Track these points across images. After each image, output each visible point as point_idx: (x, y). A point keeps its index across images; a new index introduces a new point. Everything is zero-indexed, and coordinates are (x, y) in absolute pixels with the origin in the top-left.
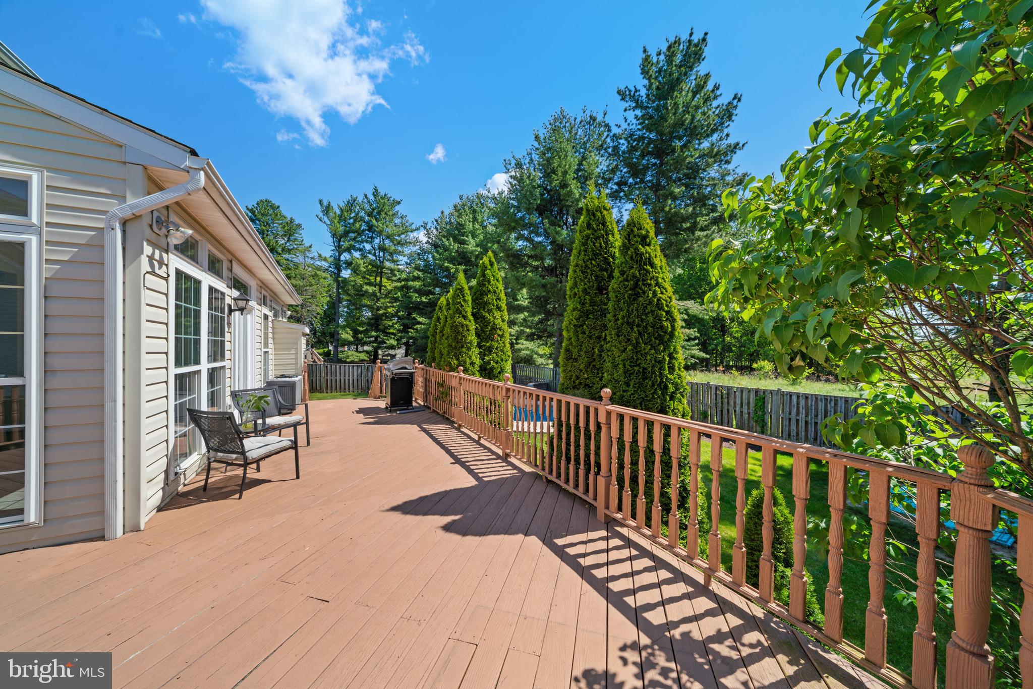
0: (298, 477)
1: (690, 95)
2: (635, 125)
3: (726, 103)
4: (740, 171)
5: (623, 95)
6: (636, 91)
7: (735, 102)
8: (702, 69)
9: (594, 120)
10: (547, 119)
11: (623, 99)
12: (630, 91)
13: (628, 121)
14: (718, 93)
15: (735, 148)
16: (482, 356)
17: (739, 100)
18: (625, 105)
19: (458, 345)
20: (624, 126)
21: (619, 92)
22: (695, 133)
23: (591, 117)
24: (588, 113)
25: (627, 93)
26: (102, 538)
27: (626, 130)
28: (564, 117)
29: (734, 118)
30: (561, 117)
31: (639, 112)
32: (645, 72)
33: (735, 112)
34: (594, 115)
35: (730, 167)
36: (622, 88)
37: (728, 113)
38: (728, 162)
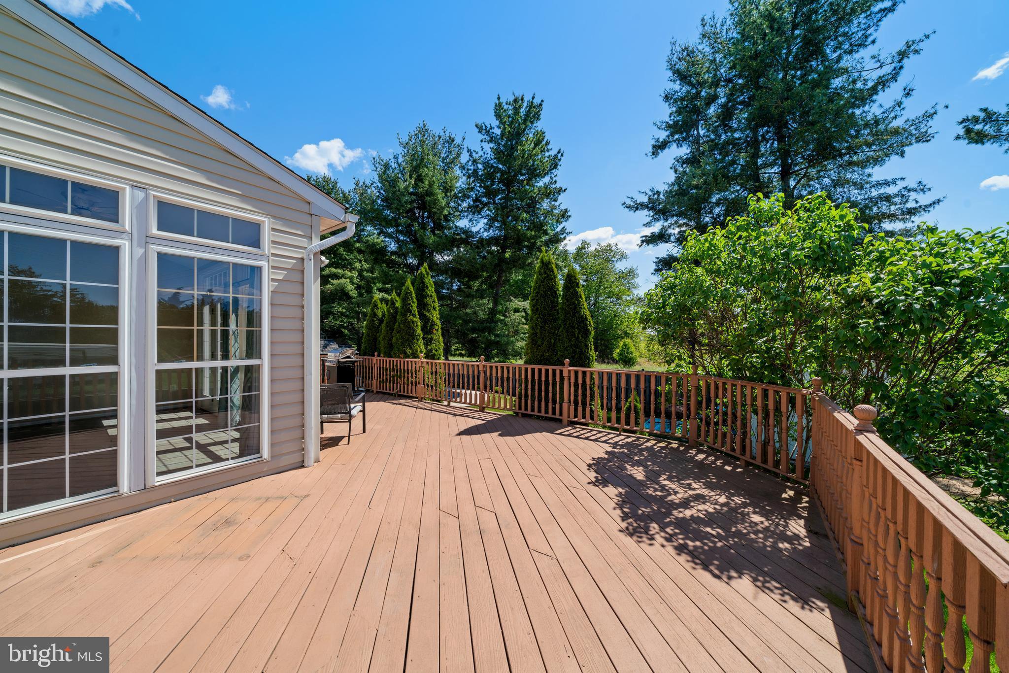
0: (364, 432)
1: (532, 145)
2: (490, 155)
3: (553, 155)
4: (563, 207)
5: (480, 128)
6: (491, 128)
7: (559, 155)
8: (539, 125)
9: (453, 141)
10: (413, 130)
11: (480, 132)
12: (486, 127)
13: (484, 150)
14: (549, 147)
15: (560, 191)
16: (426, 345)
17: (562, 155)
18: (481, 137)
19: (410, 337)
20: (481, 153)
21: (477, 126)
22: (534, 174)
23: (450, 137)
24: (447, 134)
25: (484, 127)
26: (303, 467)
27: (481, 156)
28: (427, 130)
29: (559, 167)
30: (423, 131)
31: (492, 145)
32: (498, 116)
33: (560, 164)
34: (453, 136)
35: (557, 204)
36: (480, 123)
37: (555, 164)
38: (555, 200)
